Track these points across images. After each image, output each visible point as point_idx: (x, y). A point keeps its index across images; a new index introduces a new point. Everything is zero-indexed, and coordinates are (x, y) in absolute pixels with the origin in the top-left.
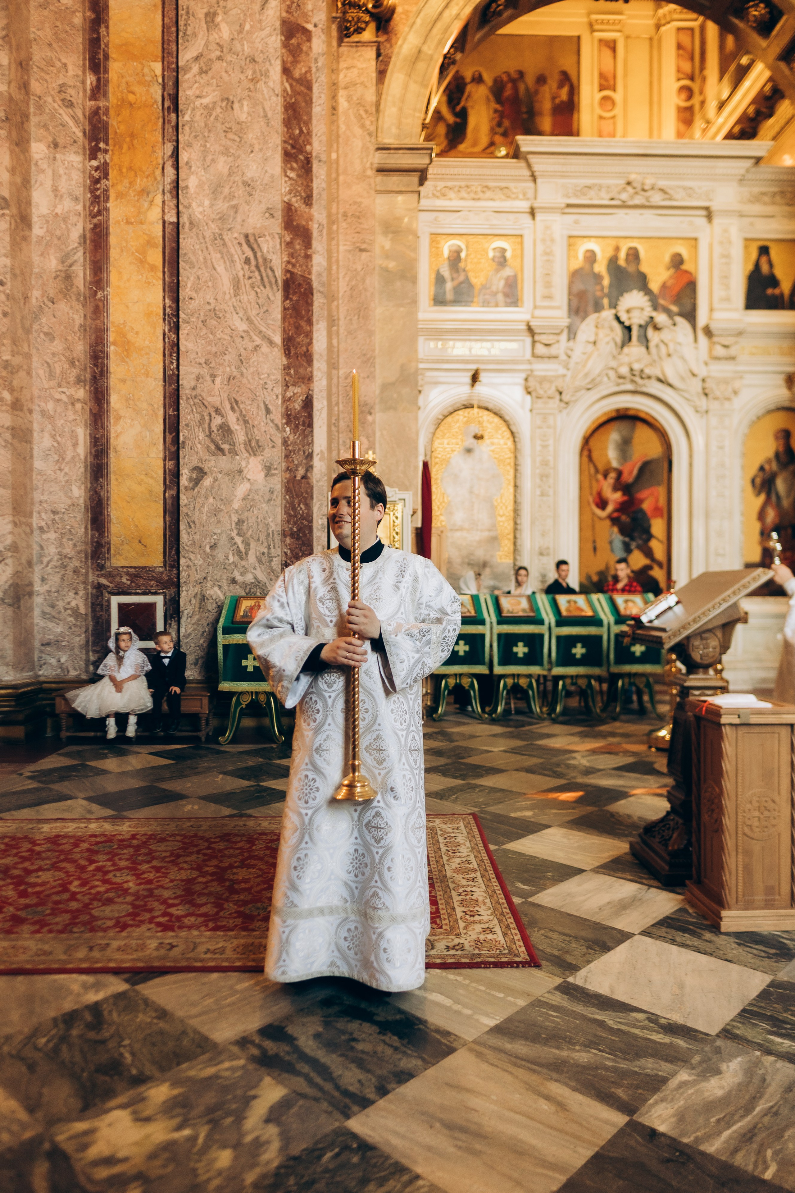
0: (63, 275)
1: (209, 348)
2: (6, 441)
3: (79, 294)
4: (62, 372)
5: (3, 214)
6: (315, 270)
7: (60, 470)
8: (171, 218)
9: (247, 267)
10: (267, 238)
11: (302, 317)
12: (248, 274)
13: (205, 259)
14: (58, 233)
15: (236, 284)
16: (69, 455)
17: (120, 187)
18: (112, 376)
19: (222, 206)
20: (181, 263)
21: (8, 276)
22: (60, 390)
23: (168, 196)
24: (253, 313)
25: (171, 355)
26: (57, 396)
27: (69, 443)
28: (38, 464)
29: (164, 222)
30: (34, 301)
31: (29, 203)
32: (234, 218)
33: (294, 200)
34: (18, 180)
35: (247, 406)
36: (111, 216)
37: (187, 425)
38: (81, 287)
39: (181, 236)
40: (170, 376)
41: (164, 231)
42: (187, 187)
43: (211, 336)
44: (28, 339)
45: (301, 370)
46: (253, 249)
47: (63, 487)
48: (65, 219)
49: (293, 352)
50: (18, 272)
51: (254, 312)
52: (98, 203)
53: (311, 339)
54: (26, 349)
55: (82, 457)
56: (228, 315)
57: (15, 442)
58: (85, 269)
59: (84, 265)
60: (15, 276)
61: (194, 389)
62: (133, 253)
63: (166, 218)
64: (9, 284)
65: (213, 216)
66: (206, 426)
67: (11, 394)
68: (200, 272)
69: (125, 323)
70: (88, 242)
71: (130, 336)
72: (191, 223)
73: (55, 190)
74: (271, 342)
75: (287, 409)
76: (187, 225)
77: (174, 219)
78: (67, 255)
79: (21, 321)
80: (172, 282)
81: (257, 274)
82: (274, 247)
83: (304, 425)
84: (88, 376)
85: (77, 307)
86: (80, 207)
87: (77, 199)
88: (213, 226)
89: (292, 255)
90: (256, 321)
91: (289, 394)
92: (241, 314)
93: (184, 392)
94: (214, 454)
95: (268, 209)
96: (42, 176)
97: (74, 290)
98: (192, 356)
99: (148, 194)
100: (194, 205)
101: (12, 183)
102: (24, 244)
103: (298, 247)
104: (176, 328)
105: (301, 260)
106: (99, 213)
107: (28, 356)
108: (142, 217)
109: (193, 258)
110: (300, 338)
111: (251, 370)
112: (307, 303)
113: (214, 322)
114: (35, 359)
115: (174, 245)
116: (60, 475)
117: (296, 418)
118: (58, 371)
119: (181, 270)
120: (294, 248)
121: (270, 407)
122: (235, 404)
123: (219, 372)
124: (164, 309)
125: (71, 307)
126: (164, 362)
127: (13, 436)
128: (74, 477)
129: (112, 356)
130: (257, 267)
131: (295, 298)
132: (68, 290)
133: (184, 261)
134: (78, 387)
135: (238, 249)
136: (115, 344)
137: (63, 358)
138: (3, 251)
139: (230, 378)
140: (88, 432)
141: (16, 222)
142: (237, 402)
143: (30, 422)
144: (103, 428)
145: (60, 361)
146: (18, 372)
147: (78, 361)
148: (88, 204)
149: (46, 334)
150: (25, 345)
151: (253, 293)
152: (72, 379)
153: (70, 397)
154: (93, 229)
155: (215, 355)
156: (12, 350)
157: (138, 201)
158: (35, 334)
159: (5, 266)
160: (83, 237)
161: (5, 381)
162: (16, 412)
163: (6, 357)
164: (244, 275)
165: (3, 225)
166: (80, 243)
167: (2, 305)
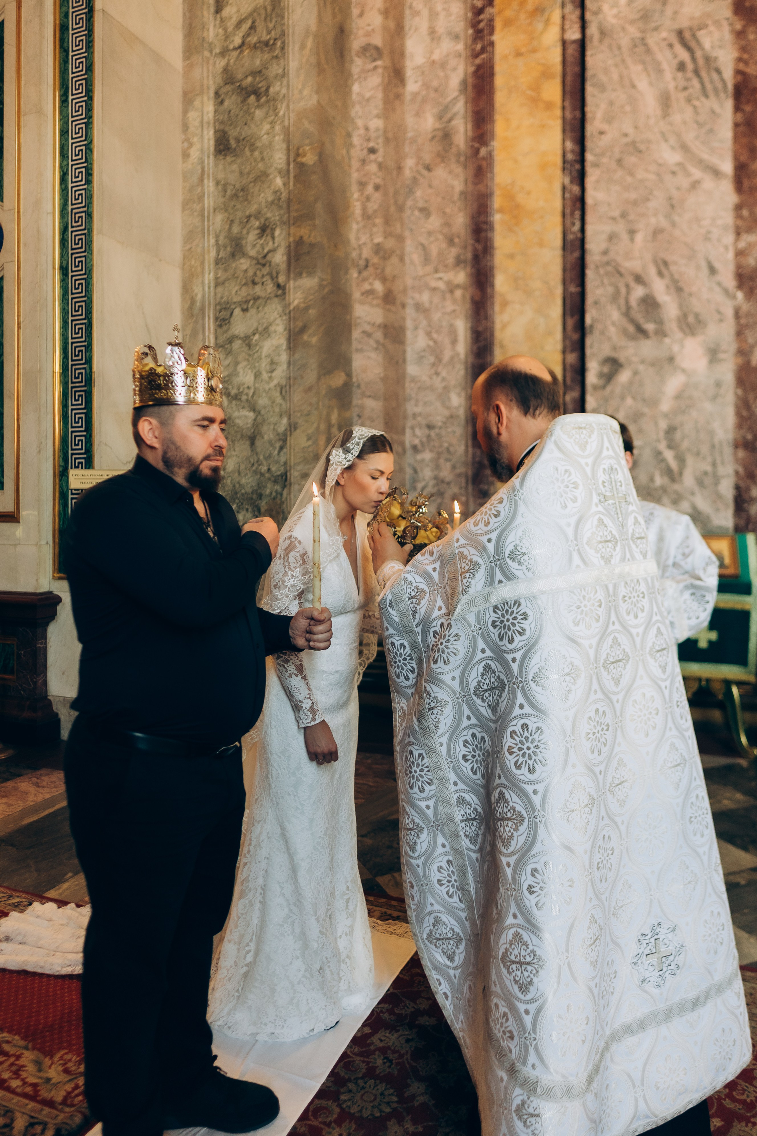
0: (441, 134)
1: (626, 195)
2: (378, 342)
3: (459, 155)
4: (439, 253)
5: (375, 68)
7: (437, 374)
8: (574, 35)
9: (680, 75)
10: (711, 28)
12: (682, 83)
13: (621, 77)
14: (435, 83)
15: (665, 101)
16: (447, 354)
17: (509, 13)
18: (497, 251)
20: (589, 89)
21: (381, 140)
22: (437, 276)
23: (569, 7)
24: (689, 136)
25: (573, 214)
26: (434, 284)
27: (447, 340)
28: (412, 369)
29: (564, 44)
30: (408, 171)
31: (402, 54)
32: (662, 12)
34: (392, 25)
35: (681, 267)
36: (497, 51)
37: (596, 303)
38: (463, 145)
39: (589, 53)
40: (572, 242)
41: (564, 55)
43: (629, 179)
44: (401, 218)
46: (689, 49)
47: (441, 395)
48: (443, 65)
49: (745, 185)
50: (390, 135)
51: (692, 135)
52: (482, 38)
54: (398, 230)
56: (653, 147)
57: (388, 343)
58: (466, 123)
59: (465, 118)
60: (387, 141)
61: (605, 252)
62: (523, 92)
63: (566, 37)
64: (382, 150)
65: (632, 17)
66: (622, 301)
67: (384, 284)
68: (614, 95)
69: (513, 182)
70: (470, 88)
71: (520, 198)
72: (602, 33)
73: (432, 32)
74: (717, 173)
75: (738, 266)
76: (596, 36)
77: (577, 36)
78: (446, 109)
79: (394, 195)
80: (574, 118)
81: (695, 81)
82: (722, 39)
84: (469, 255)
85: (457, 171)
86: (460, 47)
87: (457, 37)
88: (631, 29)
89: (743, 49)
90: (695, 146)
91: (742, 244)
92: (672, 141)
93: (593, 258)
94: (632, 338)
96: (417, 20)
97: (454, 149)
98: (603, 209)
99: (543, 12)
100: (606, 8)
101: (385, 28)
102: (397, 103)
103: (751, 37)
104: (581, 177)
106: (483, 50)
107: (401, 239)
108: (535, 43)
109: (604, 79)
110: (755, 165)
111: (687, 216)
113: (631, 160)
114: (408, 242)
115: (578, 68)
116: (437, 381)
117: (751, 278)
118: (435, 253)
119: (589, 99)
120: (747, 40)
121: (715, 264)
122: (663, 265)
123: (641, 226)
124: (564, 156)
125: (450, 172)
126: (564, 225)
127: (386, 335)
128: (453, 383)
129: (497, 226)
130: (696, 71)
131: (749, 109)
132: (446, 151)
133: (594, 85)
134: (458, 269)
135: (668, 53)
136: (501, 211)
137: (440, 237)
138: (375, 112)
139: (657, 232)
140: (469, 325)
141: (389, 75)
142: (665, 263)
143: (404, 319)
144: (486, 318)
145: (437, 240)
146: (390, 257)
147: (459, 237)
148: (470, 41)
149: (422, 210)
150: (398, 225)
151: (689, 110)
152: (451, 260)
153: (448, 283)
154: (476, 73)
155: (635, 203)
156: (385, 232)
157: (530, 24)
158: (408, 212)
159: (377, 130)
160: (464, 82)
161: (377, 269)
162: (388, 307)
163: (378, 239)
164: (676, 87)
165: (375, 80)
166: (460, 91)
167: (373, 177)
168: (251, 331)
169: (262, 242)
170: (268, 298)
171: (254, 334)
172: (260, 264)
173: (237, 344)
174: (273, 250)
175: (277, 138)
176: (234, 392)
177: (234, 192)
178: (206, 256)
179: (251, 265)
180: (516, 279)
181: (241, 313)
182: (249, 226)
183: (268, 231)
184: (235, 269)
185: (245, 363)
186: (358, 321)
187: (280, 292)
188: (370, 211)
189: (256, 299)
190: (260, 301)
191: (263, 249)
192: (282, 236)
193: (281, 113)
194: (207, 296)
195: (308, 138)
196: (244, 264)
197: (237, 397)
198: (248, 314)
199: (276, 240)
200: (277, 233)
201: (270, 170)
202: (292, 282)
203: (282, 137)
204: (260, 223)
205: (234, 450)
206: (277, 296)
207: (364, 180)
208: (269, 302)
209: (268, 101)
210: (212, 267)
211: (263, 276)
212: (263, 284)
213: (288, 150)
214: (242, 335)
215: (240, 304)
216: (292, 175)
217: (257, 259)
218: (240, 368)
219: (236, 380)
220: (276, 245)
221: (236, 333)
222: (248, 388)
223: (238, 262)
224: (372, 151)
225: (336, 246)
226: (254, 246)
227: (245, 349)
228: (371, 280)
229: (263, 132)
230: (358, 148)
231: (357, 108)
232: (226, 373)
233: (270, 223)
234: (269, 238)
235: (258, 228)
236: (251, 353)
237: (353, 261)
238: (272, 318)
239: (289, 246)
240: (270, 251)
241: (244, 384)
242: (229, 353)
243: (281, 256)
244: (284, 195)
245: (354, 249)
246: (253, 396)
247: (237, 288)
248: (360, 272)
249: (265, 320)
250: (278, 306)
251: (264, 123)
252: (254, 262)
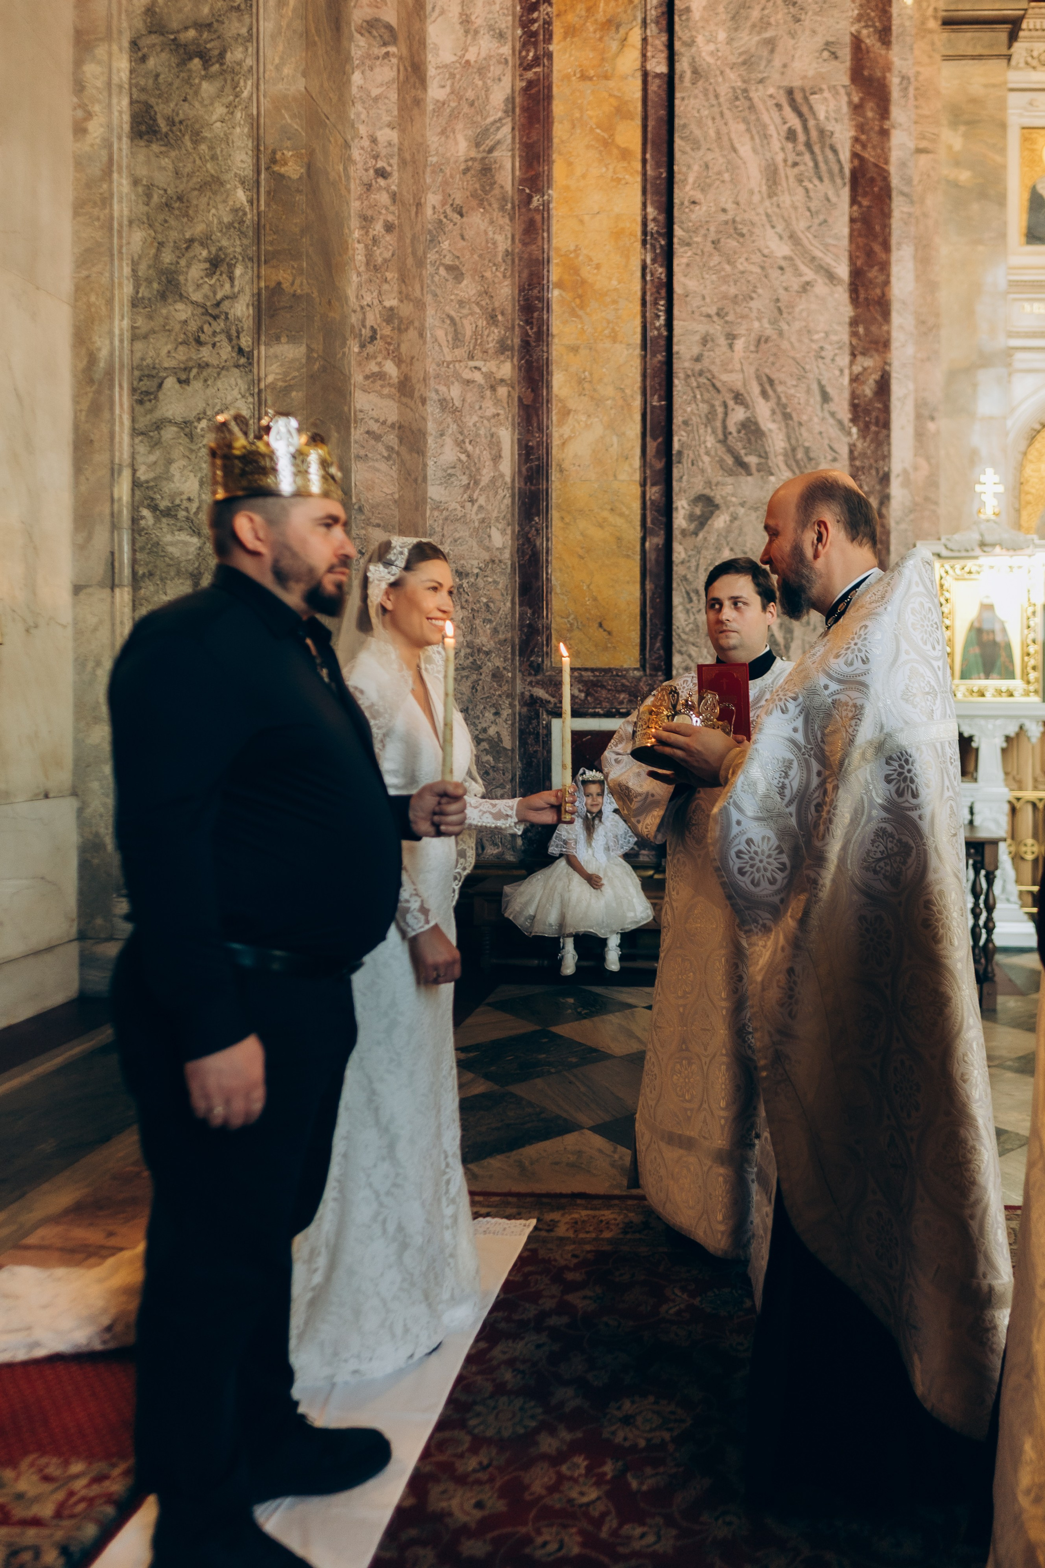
0: (477, 166)
1: (724, 288)
2: (390, 449)
3: (504, 199)
4: (475, 333)
5: (387, 55)
6: (896, 155)
7: (472, 501)
8: (659, 66)
9: (790, 146)
10: (826, 94)
11: (875, 237)
12: (792, 158)
13: (718, 133)
14: (470, 94)
15: (772, 176)
16: (486, 475)
17: (572, 18)
18: (556, 340)
19: (748, 40)
20: (678, 143)
21: (394, 161)
22: (472, 364)
23: (653, 29)
24: (800, 226)
25: (656, 303)
26: (467, 375)
27: (486, 455)
28: (435, 491)
29: (645, 75)
30: (429, 212)
31: (423, 43)
32: (769, 62)
33: (865, 32)
35: (789, 388)
36: (556, 67)
37: (685, 423)
38: (509, 187)
39: (678, 95)
40: (655, 339)
41: (645, 90)
42: (688, 10)
43: (728, 268)
44: (421, 275)
45: (874, 329)
46: (800, 115)
47: (476, 530)
48: (482, 71)
49: (862, 296)
50: (408, 157)
51: (803, 224)
52: (535, 44)
53: (888, 276)
54: (418, 292)
55: (508, 479)
56: (756, 231)
57: (404, 451)
58: (513, 157)
59: (513, 150)
60: (403, 163)
61: (698, 359)
62: (592, 129)
63: (649, 67)
64: (396, 175)
65: (733, 59)
66: (719, 424)
67: (398, 366)
68: (709, 156)
69: (577, 249)
70: (517, 110)
71: (587, 272)
72: (695, 72)
73: (466, 21)
74: (831, 277)
75: (854, 395)
76: (688, 75)
77: (663, 69)
78: (485, 132)
79: (412, 242)
80: (659, 177)
81: (807, 157)
82: (838, 110)
83: (877, 424)
84: (517, 341)
85: (501, 221)
86: (506, 50)
87: (501, 35)
88: (732, 75)
89: (861, 128)
90: (806, 239)
91: (857, 369)
92: (780, 228)
93: (681, 366)
94: (731, 473)
95: (827, 44)
97: (497, 191)
98: (696, 302)
99: (618, 27)
100: (700, 40)
101: (401, 2)
102: (416, 111)
103: (870, 114)
104: (667, 257)
105: (875, 138)
106: (536, 61)
107: (420, 305)
108: (607, 67)
109: (697, 132)
110: (873, 273)
111: (797, 325)
112: (882, 211)
113: (733, 243)
114: (430, 311)
115: (663, 112)
116: (472, 512)
117: (867, 412)
118: (468, 331)
119: (678, 155)
120: (864, 117)
121: (829, 389)
122: (767, 385)
123: (742, 330)
124: (645, 224)
125: (492, 222)
126: (644, 316)
127: (401, 440)
128: (495, 514)
129: (555, 306)
130: (809, 145)
131: (865, 202)
132: (486, 192)
133: (682, 138)
134: (502, 358)
135: (775, 115)
136: (560, 285)
137: (477, 310)
138: (386, 118)
139: (761, 341)
140: (516, 437)
141: (406, 70)
142: (771, 382)
143: (424, 419)
144: (540, 430)
145: (472, 314)
146: (406, 329)
147: (503, 314)
148: (518, 46)
149: (449, 268)
150: (417, 287)
151: (800, 191)
152: (491, 346)
153: (488, 376)
154: (526, 90)
155: (735, 300)
156: (400, 293)
157: (601, 39)
158: (430, 269)
159: (390, 144)
160: (511, 100)
161: (389, 344)
162: (404, 400)
163: (391, 302)
164: (785, 161)
165: (386, 73)
166: (506, 112)
167: (384, 211)
168: (194, 413)
169: (213, 282)
170: (223, 368)
171: (199, 420)
172: (211, 315)
173: (169, 433)
174: (233, 297)
175: (238, 130)
176: (163, 504)
177: (164, 200)
178: (116, 292)
179: (193, 315)
180: (580, 381)
181: (177, 386)
182: (190, 254)
183: (224, 268)
184: (167, 318)
185: (183, 462)
186: (360, 416)
187: (243, 361)
188: (380, 260)
189: (203, 366)
190: (210, 370)
191: (215, 293)
192: (247, 278)
193: (245, 94)
194: (117, 353)
195: (289, 139)
196: (181, 312)
197: (168, 513)
198: (189, 389)
199: (236, 283)
200: (238, 271)
201: (225, 177)
202: (263, 348)
203: (246, 130)
204: (209, 252)
205: (165, 594)
206: (237, 366)
207: (369, 213)
208: (224, 372)
209: (223, 72)
210: (126, 309)
211: (214, 333)
212: (214, 345)
213: (257, 150)
214: (179, 419)
215: (174, 371)
216: (262, 190)
217: (204, 306)
218: (174, 469)
219: (168, 487)
220: (236, 290)
221: (169, 414)
222: (189, 499)
223: (171, 308)
224: (382, 173)
225: (330, 302)
226: (199, 286)
227: (185, 440)
228: (379, 359)
229: (215, 117)
230: (360, 166)
231: (359, 107)
232: (151, 475)
233: (226, 255)
234: (224, 276)
235: (206, 260)
236: (194, 447)
237: (353, 327)
238: (229, 398)
239: (259, 294)
240: (226, 297)
241: (182, 493)
242: (156, 444)
243: (244, 309)
244: (249, 216)
245: (354, 311)
246: (196, 513)
247: (169, 347)
248: (363, 346)
249: (216, 401)
250: (239, 381)
251: (216, 104)
252: (200, 310)
